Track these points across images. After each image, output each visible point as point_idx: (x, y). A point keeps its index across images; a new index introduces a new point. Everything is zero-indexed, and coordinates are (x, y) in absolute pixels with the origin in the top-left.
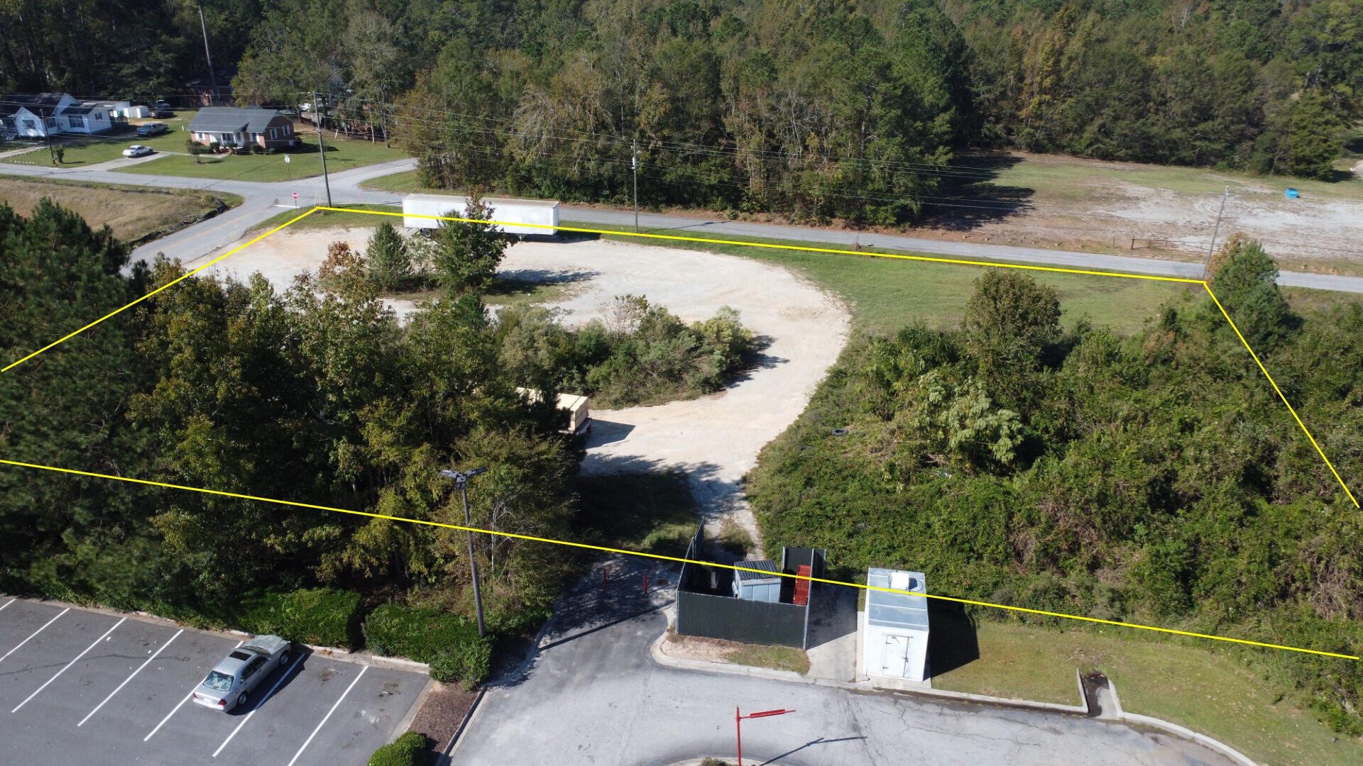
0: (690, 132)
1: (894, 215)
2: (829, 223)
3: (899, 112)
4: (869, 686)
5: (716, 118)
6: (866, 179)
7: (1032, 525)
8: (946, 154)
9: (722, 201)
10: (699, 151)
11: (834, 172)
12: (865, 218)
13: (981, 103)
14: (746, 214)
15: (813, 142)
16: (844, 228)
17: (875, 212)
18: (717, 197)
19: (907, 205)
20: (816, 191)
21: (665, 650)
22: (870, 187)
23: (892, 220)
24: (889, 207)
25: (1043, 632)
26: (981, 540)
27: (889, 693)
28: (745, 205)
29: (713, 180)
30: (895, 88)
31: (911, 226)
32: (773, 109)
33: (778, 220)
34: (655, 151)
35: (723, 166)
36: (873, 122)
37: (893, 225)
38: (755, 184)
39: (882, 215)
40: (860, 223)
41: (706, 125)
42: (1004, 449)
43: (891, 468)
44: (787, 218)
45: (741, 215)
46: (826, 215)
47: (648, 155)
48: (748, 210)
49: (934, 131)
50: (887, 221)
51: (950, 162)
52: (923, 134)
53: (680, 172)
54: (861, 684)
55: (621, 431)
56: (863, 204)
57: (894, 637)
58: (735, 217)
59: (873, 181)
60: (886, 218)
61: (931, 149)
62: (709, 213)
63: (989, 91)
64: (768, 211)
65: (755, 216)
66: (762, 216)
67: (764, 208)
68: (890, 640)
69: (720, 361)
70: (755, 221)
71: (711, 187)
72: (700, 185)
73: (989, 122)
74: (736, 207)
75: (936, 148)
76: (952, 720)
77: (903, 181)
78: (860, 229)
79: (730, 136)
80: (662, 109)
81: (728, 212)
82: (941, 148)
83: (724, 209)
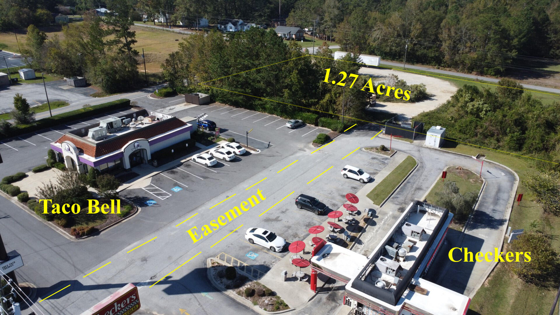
0: (427, 39)
1: (494, 72)
2: (471, 73)
3: (499, 36)
5: (436, 35)
6: (486, 59)
7: (482, 128)
8: (516, 52)
9: (435, 63)
10: (430, 45)
11: (474, 55)
12: (484, 72)
14: (443, 68)
15: (469, 44)
16: (476, 75)
17: (487, 70)
18: (434, 61)
19: (499, 69)
20: (467, 62)
21: (381, 136)
22: (486, 61)
24: (493, 69)
25: (475, 148)
26: (468, 131)
27: (430, 149)
28: (442, 65)
29: (433, 55)
30: (499, 29)
31: (500, 76)
32: (456, 33)
33: (453, 70)
34: (415, 44)
35: (437, 51)
36: (489, 39)
38: (447, 57)
39: (490, 71)
40: (482, 73)
41: (433, 37)
42: (483, 114)
43: (452, 117)
44: (457, 70)
45: (441, 68)
46: (470, 70)
47: (412, 45)
48: (443, 67)
49: (512, 44)
50: (492, 74)
51: (516, 56)
52: (508, 44)
53: (422, 52)
54: (423, 146)
56: (484, 67)
58: (439, 68)
60: (491, 73)
61: (511, 51)
62: (430, 66)
64: (450, 67)
65: (445, 69)
66: (448, 69)
67: (449, 66)
68: (432, 136)
69: (415, 94)
71: (432, 58)
72: (428, 57)
74: (439, 65)
76: (442, 153)
77: (498, 60)
78: (481, 76)
79: (441, 41)
80: (419, 31)
81: (436, 66)
82: (514, 50)
83: (435, 65)
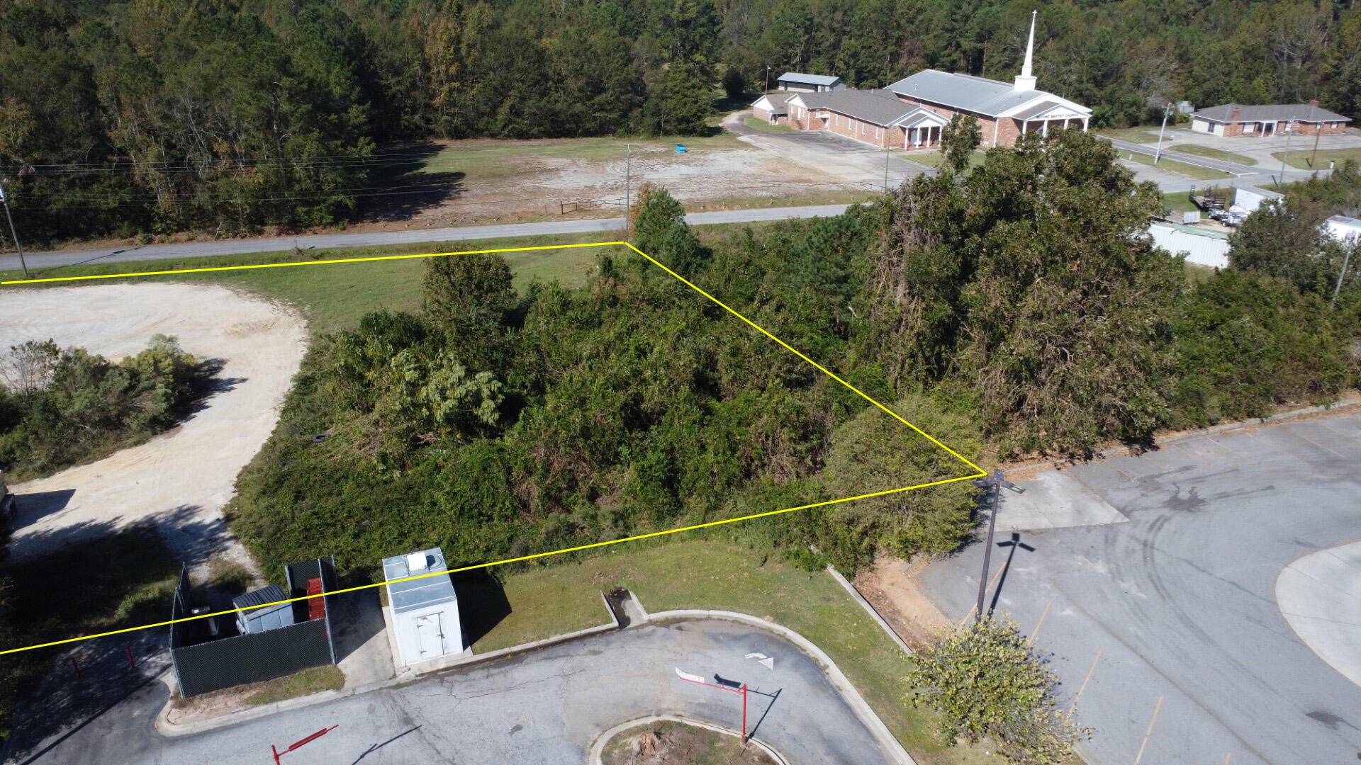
0: (68, 152)
1: (330, 213)
2: (261, 232)
3: (310, 107)
4: (411, 675)
5: (99, 134)
6: (290, 181)
7: (530, 474)
8: (368, 144)
9: (129, 226)
10: (87, 172)
11: (255, 177)
12: (300, 221)
13: (394, 96)
14: (163, 236)
15: (222, 147)
16: (279, 235)
17: (308, 213)
18: (122, 221)
19: (341, 202)
20: (238, 200)
21: (172, 721)
22: (297, 187)
23: (329, 219)
24: (323, 206)
25: (563, 569)
26: (488, 502)
27: (434, 675)
28: (158, 226)
29: (112, 202)
30: (300, 83)
31: (350, 222)
32: (166, 118)
33: (202, 237)
34: (28, 179)
35: (121, 186)
36: (285, 120)
37: (331, 224)
38: (164, 201)
39: (316, 215)
40: (295, 227)
41: (88, 143)
42: (488, 411)
43: (384, 458)
44: (213, 233)
45: (157, 238)
46: (255, 224)
47: (19, 184)
48: (164, 231)
49: (351, 123)
50: (324, 221)
51: (373, 151)
52: (341, 126)
53: (68, 199)
54: (402, 677)
55: (59, 500)
56: (294, 207)
57: (424, 618)
58: (150, 241)
59: (299, 181)
60: (322, 218)
61: (353, 141)
62: (117, 241)
63: (399, 83)
64: (188, 229)
65: (173, 237)
66: (183, 236)
67: (182, 227)
68: (421, 622)
69: (166, 394)
70: (175, 241)
71: (112, 211)
72: (97, 210)
73: (406, 113)
74: (148, 230)
75: (357, 140)
76: (500, 678)
77: (330, 177)
78: (297, 233)
79: (122, 152)
80: (25, 128)
81: (139, 236)
82: (362, 139)
83: (134, 234)
